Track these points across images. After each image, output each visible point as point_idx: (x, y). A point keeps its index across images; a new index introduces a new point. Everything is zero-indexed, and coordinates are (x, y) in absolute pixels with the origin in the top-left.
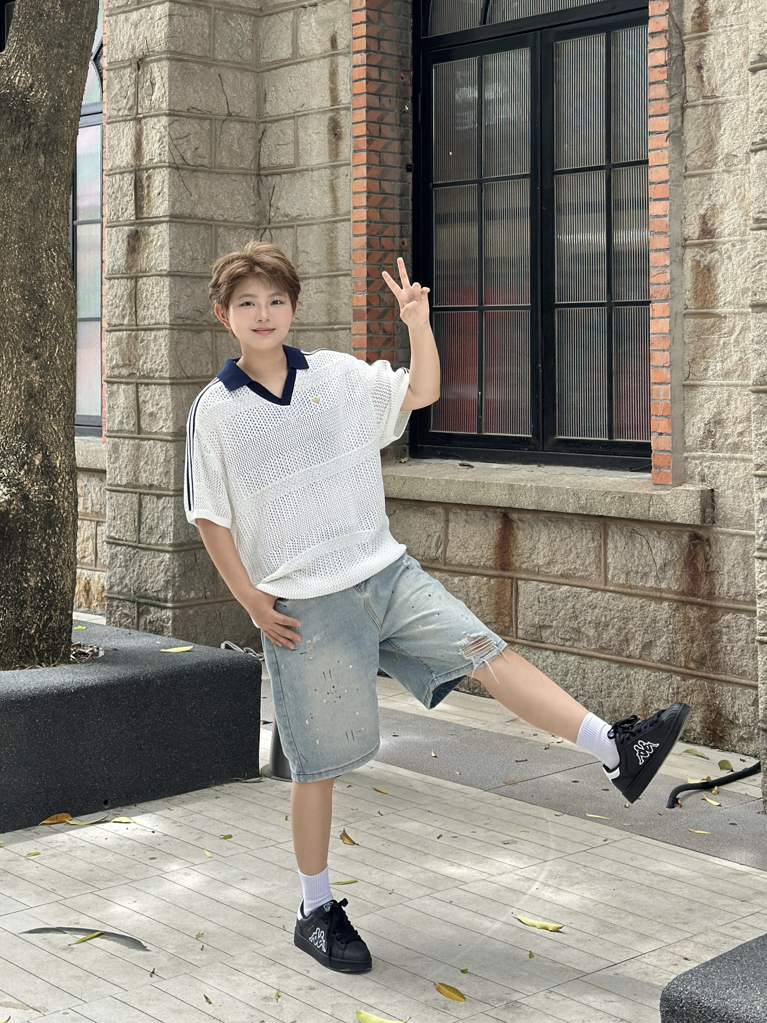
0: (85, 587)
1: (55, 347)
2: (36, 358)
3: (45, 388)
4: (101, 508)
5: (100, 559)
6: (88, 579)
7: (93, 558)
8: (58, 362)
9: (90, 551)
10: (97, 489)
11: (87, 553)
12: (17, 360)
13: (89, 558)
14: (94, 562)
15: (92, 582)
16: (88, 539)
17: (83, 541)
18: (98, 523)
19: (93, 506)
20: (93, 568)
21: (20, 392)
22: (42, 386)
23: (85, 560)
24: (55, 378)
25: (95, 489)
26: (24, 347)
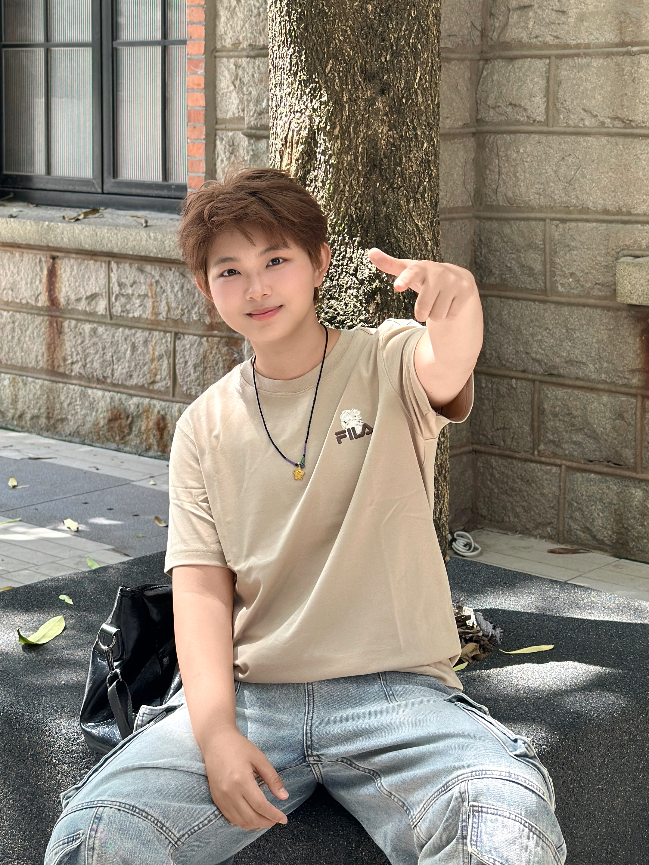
0: (158, 424)
1: (416, 71)
2: (382, 92)
3: (398, 149)
4: (182, 315)
5: (182, 386)
6: (162, 413)
7: (170, 383)
8: (420, 100)
9: (164, 373)
10: (176, 288)
11: (158, 377)
12: (351, 95)
13: (164, 383)
14: (171, 390)
15: (168, 417)
16: (161, 357)
17: (152, 360)
18: (177, 336)
19: (169, 311)
20: (170, 398)
21: (356, 159)
22: (393, 145)
23: (156, 387)
24: (415, 129)
25: (173, 287)
26: (363, 71)
